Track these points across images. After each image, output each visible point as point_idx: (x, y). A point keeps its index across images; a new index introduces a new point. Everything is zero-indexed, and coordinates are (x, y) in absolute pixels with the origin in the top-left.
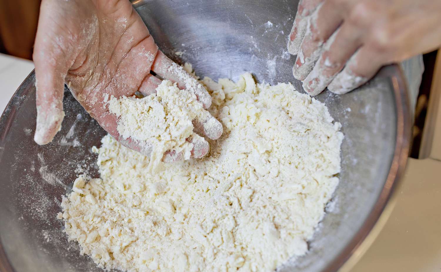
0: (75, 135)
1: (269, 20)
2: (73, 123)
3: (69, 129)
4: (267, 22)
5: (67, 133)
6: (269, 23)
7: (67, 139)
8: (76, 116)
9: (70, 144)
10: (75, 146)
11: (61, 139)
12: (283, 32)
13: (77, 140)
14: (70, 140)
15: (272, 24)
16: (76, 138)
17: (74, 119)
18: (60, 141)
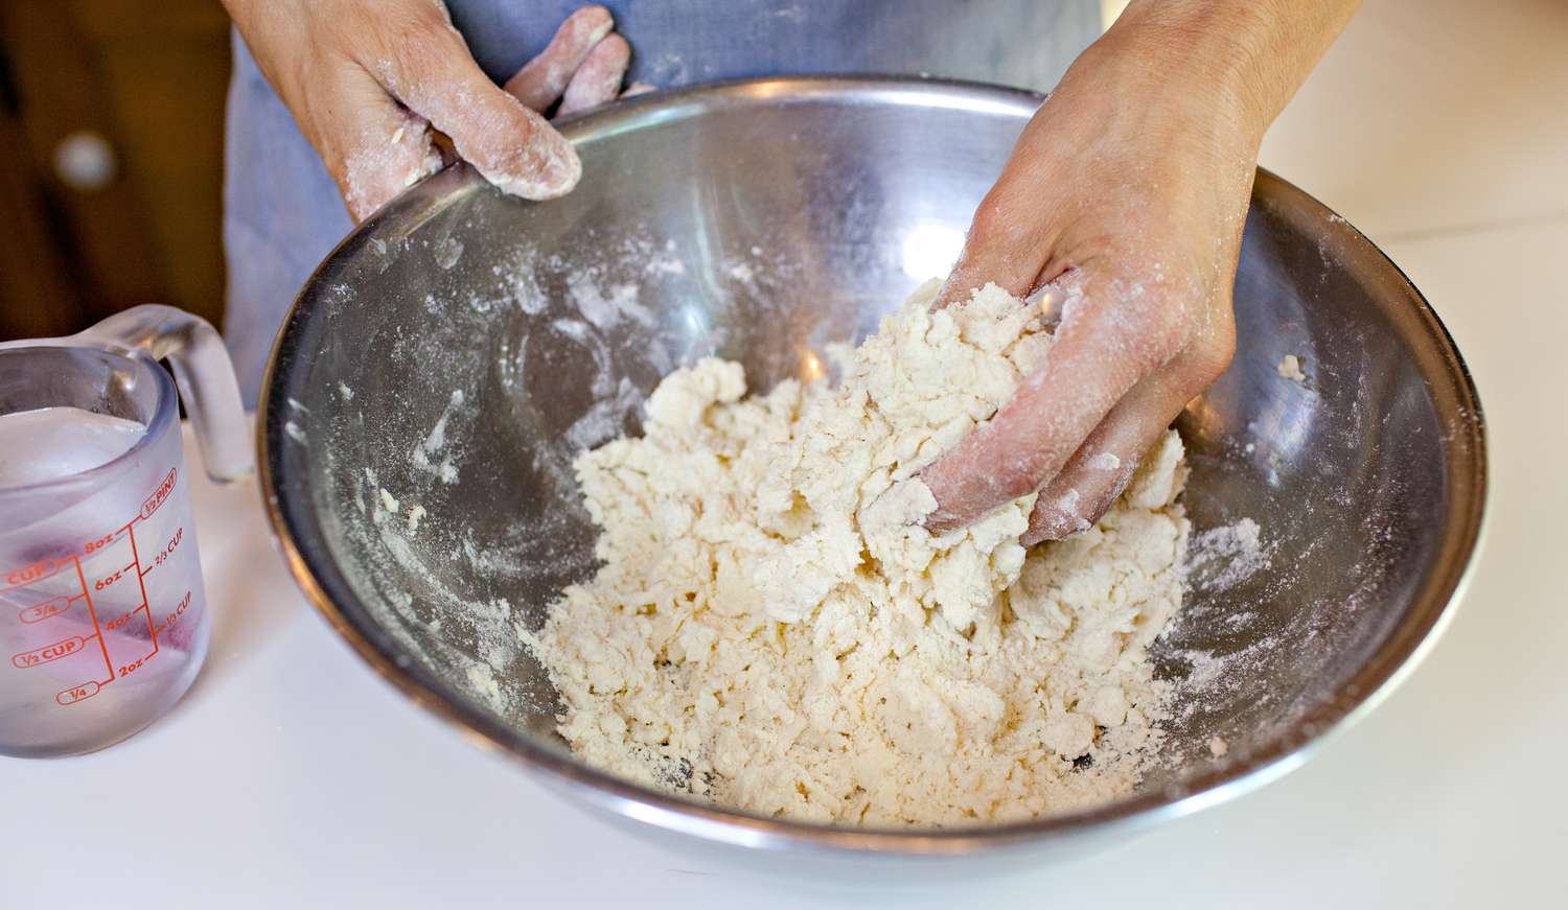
0: (446, 445)
2: (442, 412)
3: (432, 427)
5: (428, 434)
7: (426, 451)
8: (451, 393)
9: (433, 469)
10: (445, 480)
11: (414, 447)
13: (451, 464)
14: (435, 459)
16: (449, 459)
17: (446, 400)
18: (412, 454)
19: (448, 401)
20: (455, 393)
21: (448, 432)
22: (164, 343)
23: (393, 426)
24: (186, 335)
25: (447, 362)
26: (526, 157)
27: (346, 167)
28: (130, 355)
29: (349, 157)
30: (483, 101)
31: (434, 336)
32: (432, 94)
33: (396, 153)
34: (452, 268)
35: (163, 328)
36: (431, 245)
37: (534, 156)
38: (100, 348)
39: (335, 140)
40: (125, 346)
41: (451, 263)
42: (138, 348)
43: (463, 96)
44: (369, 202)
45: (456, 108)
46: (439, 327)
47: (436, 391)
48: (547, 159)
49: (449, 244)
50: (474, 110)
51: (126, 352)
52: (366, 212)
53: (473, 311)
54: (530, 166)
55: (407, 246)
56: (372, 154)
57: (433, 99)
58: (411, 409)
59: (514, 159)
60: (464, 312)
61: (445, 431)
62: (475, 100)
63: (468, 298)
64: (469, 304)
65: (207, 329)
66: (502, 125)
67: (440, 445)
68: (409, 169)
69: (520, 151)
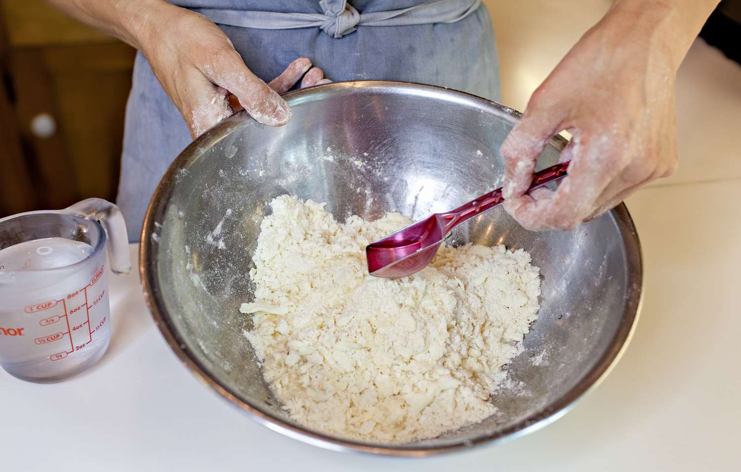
0: (222, 233)
1: (478, 149)
2: (222, 219)
3: (217, 225)
4: (476, 150)
5: (214, 229)
6: (479, 152)
7: (213, 236)
8: (226, 210)
9: (214, 243)
10: (220, 248)
11: (208, 235)
12: (493, 166)
13: (223, 241)
14: (216, 239)
15: (482, 154)
16: (222, 238)
17: (224, 214)
18: (206, 237)
19: (225, 213)
20: (228, 210)
21: (223, 227)
22: (100, 214)
23: (200, 226)
24: (108, 212)
25: (226, 197)
26: (267, 104)
27: (192, 114)
28: (87, 218)
29: (193, 110)
30: (249, 80)
31: (221, 186)
32: (228, 77)
33: (213, 108)
34: (232, 158)
35: (99, 208)
36: (224, 149)
37: (271, 104)
38: (73, 215)
39: (188, 102)
40: (85, 215)
41: (232, 156)
42: (90, 216)
43: (241, 78)
44: (201, 128)
45: (238, 83)
46: (224, 183)
47: (220, 209)
48: (277, 107)
49: (231, 148)
50: (246, 83)
51: (85, 217)
52: (199, 133)
53: (240, 175)
54: (269, 108)
55: (213, 150)
56: (203, 108)
57: (228, 79)
58: (208, 218)
59: (262, 104)
60: (236, 176)
61: (222, 226)
62: (246, 80)
63: (237, 170)
64: (238, 173)
65: (117, 209)
66: (257, 89)
67: (219, 232)
68: (218, 115)
69: (265, 101)
